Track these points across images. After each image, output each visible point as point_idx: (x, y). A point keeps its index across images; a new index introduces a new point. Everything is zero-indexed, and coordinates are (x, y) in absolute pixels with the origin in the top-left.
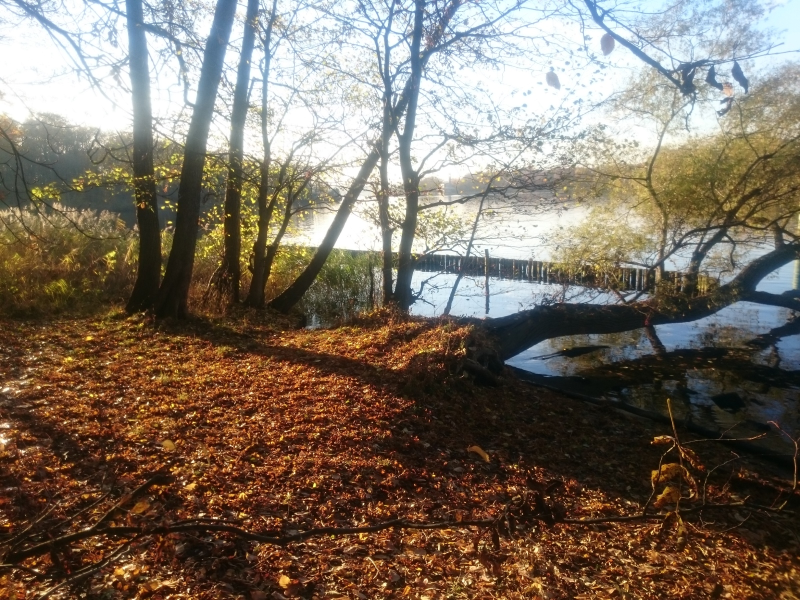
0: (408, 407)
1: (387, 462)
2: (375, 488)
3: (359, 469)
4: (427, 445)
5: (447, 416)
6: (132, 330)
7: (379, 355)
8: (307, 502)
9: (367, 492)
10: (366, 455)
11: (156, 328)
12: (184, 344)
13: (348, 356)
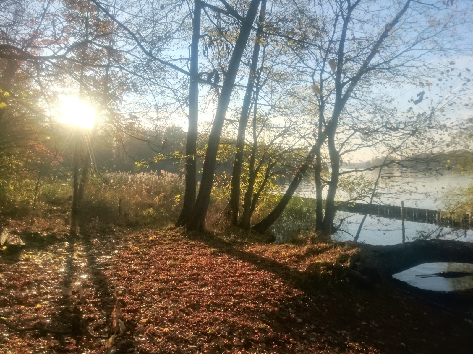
0: (298, 295)
1: (263, 326)
2: (247, 340)
3: (243, 327)
4: (300, 320)
5: (323, 305)
6: (173, 236)
7: (296, 262)
8: (200, 340)
9: (240, 342)
10: (253, 320)
11: (185, 236)
12: (195, 245)
13: (278, 260)
